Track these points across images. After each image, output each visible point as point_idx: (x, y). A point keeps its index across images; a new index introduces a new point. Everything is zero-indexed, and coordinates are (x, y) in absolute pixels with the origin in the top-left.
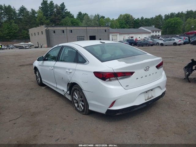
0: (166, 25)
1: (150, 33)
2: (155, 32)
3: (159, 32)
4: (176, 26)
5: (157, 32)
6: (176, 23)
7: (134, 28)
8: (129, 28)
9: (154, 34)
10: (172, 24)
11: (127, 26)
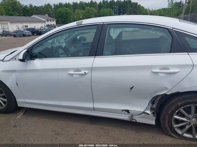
0: (57, 15)
1: (44, 22)
2: (49, 22)
3: (53, 21)
4: (67, 16)
5: (52, 21)
6: (67, 14)
7: (24, 15)
8: (19, 16)
9: (49, 23)
10: (63, 14)
11: (16, 14)
